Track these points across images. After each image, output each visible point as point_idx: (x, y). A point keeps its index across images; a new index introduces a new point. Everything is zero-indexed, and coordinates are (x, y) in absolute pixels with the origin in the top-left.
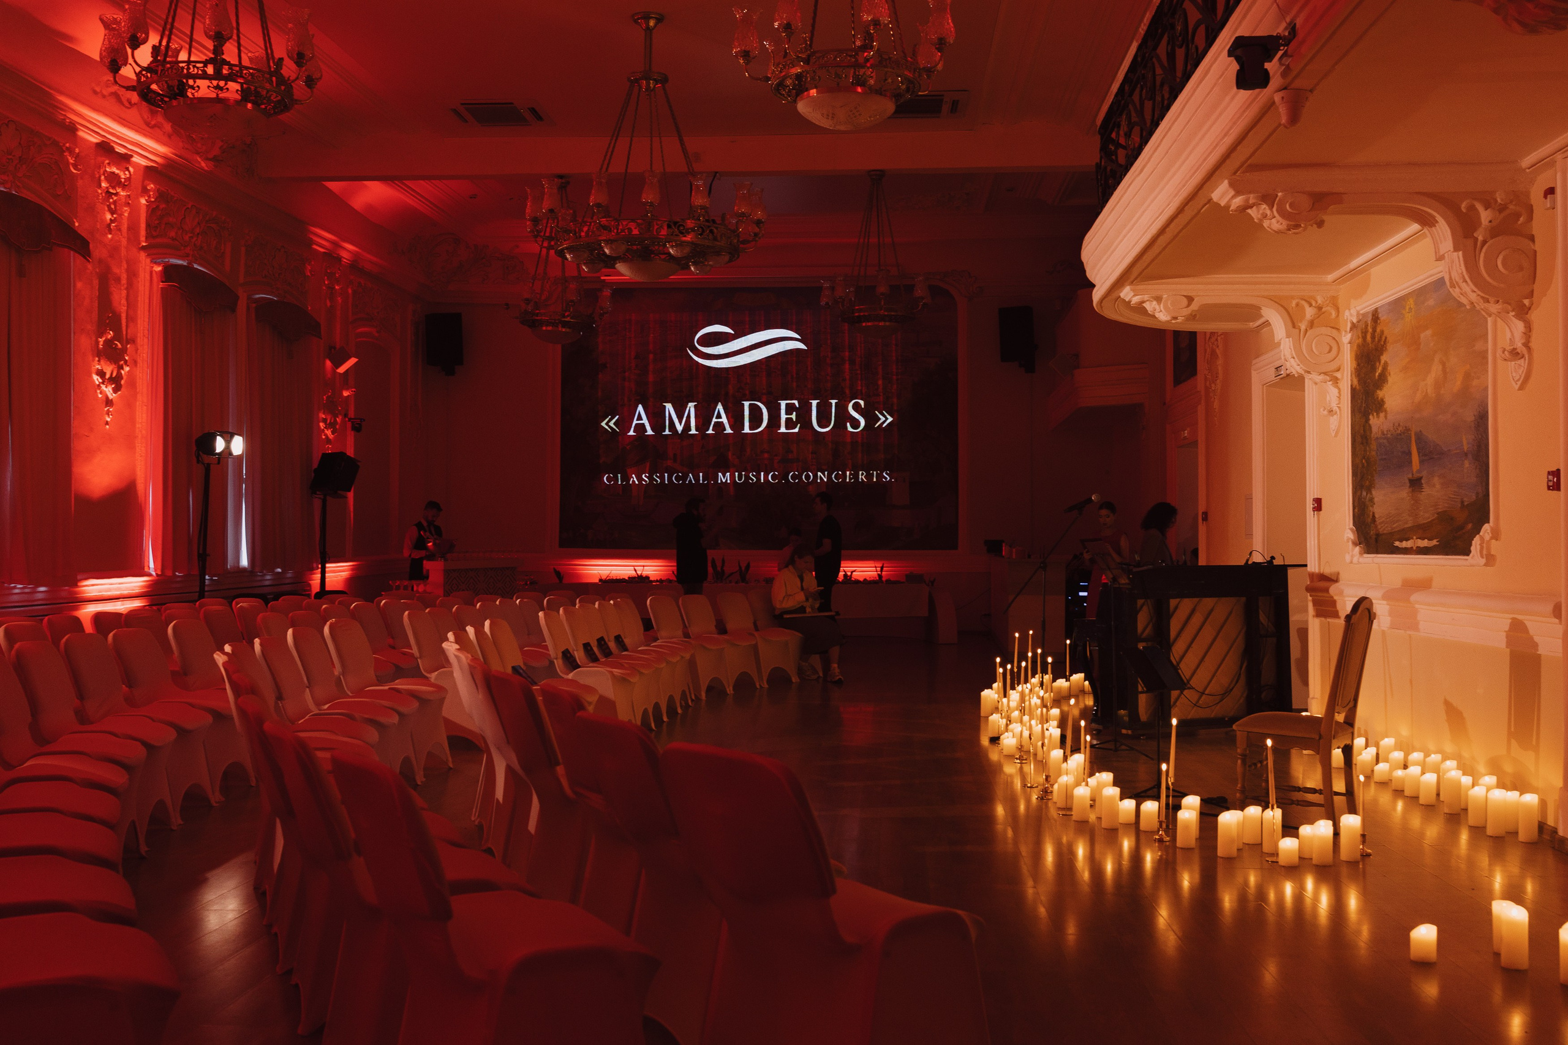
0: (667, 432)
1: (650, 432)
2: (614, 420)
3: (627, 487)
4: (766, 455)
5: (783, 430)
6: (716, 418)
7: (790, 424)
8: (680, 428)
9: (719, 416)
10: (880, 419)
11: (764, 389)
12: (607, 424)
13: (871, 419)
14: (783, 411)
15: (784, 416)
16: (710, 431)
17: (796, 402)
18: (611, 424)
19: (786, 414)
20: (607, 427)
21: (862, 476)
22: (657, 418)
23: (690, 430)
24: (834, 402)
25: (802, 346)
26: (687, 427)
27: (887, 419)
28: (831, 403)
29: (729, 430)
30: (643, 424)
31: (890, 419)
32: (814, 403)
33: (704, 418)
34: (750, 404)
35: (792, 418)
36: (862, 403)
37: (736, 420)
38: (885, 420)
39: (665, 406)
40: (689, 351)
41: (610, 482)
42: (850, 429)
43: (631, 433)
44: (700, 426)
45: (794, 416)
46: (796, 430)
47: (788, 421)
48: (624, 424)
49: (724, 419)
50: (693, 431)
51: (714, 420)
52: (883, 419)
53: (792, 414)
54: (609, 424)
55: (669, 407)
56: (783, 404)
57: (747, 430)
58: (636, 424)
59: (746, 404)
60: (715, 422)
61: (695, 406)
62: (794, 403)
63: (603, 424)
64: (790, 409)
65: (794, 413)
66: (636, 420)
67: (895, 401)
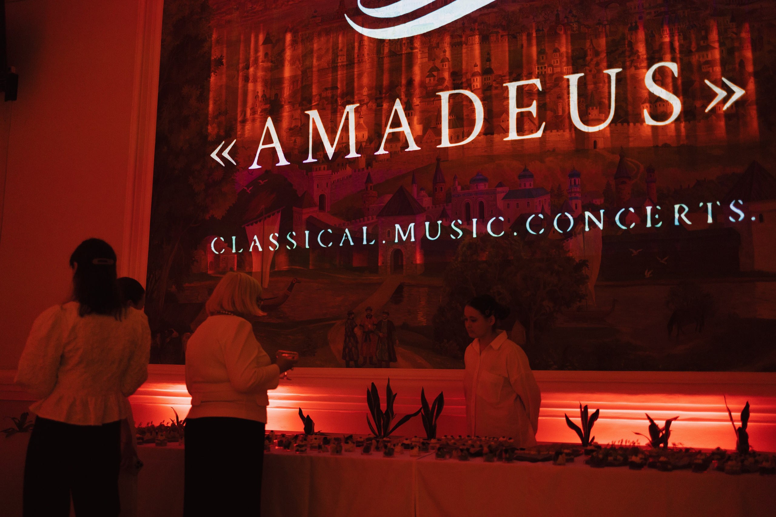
0: (310, 159)
2: (230, 148)
4: (481, 187)
5: (513, 135)
6: (392, 127)
7: (525, 124)
8: (330, 151)
9: (397, 123)
10: (715, 95)
11: (476, 66)
12: (219, 155)
14: (513, 102)
15: (513, 111)
16: (382, 151)
17: (537, 82)
18: (225, 154)
19: (518, 107)
20: (218, 160)
22: (295, 137)
23: (348, 152)
24: (613, 72)
26: (343, 148)
27: (731, 93)
28: (609, 76)
29: (412, 146)
30: (273, 149)
31: (738, 92)
32: (574, 79)
33: (371, 130)
34: (451, 96)
35: (530, 113)
36: (674, 67)
37: (427, 127)
38: (728, 95)
39: (308, 116)
40: (348, 18)
42: (649, 121)
43: (255, 166)
44: (364, 144)
45: (533, 109)
46: (539, 134)
47: (521, 117)
48: (245, 152)
49: (406, 128)
50: (353, 154)
51: (389, 130)
52: (721, 94)
53: (529, 105)
54: (222, 154)
55: (314, 115)
56: (512, 88)
57: (445, 143)
58: (262, 150)
59: (445, 96)
60: (389, 134)
61: (357, 110)
62: (534, 85)
63: (214, 155)
64: (525, 96)
65: (535, 103)
66: (263, 144)
67: (749, 54)
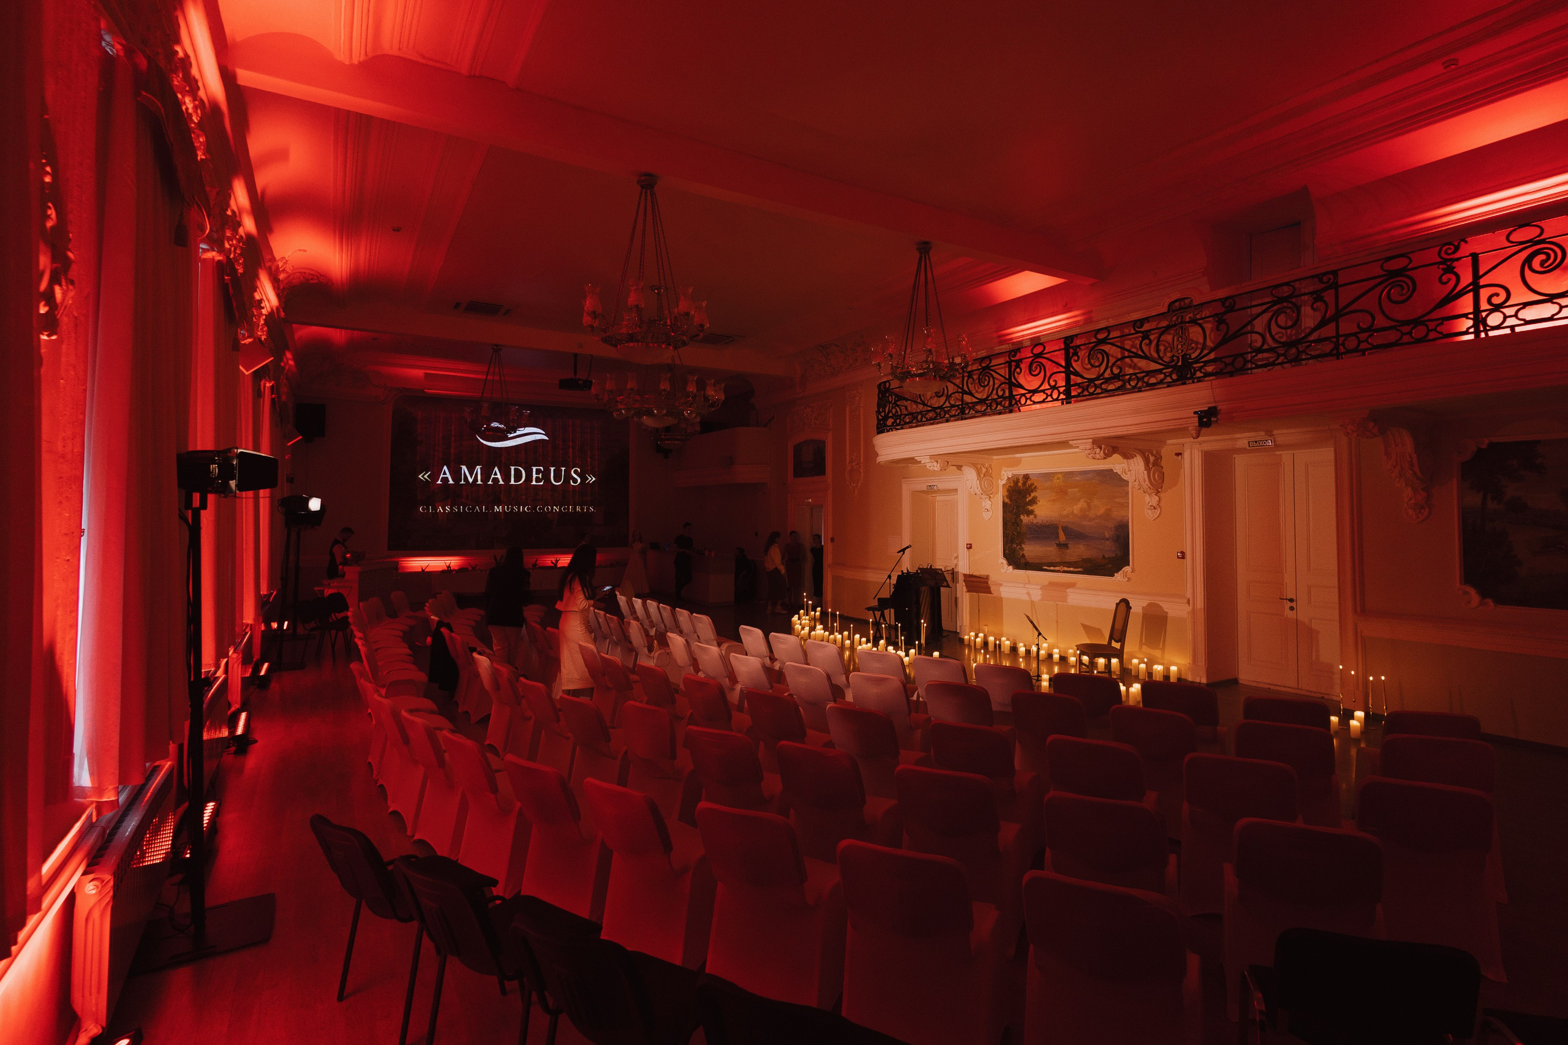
0: (462, 482)
1: (451, 482)
2: (427, 475)
3: (435, 514)
4: (524, 497)
5: (534, 483)
7: (538, 480)
8: (471, 480)
9: (496, 474)
10: (588, 478)
11: (524, 460)
12: (423, 476)
13: (584, 479)
14: (534, 473)
15: (534, 476)
16: (490, 483)
17: (542, 468)
18: (426, 476)
19: (536, 475)
20: (422, 479)
21: (578, 509)
22: (456, 474)
23: (477, 482)
24: (563, 469)
25: (546, 438)
26: (476, 479)
29: (501, 482)
30: (447, 478)
31: (594, 479)
32: (552, 469)
33: (486, 475)
34: (515, 468)
36: (579, 470)
37: (506, 476)
38: (591, 479)
39: (461, 468)
40: (479, 438)
41: (424, 511)
42: (572, 484)
43: (439, 482)
44: (484, 479)
45: (540, 476)
46: (542, 483)
47: (537, 478)
48: (434, 476)
49: (499, 476)
50: (479, 482)
51: (493, 476)
52: (590, 479)
53: (539, 474)
54: (424, 476)
55: (464, 468)
56: (534, 469)
57: (512, 482)
58: (442, 477)
59: (513, 468)
61: (481, 468)
63: (420, 476)
64: (538, 472)
65: (541, 474)
66: (443, 474)
67: (597, 469)
